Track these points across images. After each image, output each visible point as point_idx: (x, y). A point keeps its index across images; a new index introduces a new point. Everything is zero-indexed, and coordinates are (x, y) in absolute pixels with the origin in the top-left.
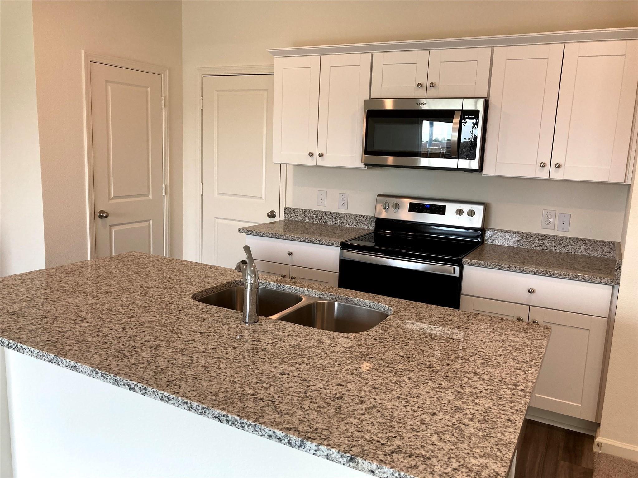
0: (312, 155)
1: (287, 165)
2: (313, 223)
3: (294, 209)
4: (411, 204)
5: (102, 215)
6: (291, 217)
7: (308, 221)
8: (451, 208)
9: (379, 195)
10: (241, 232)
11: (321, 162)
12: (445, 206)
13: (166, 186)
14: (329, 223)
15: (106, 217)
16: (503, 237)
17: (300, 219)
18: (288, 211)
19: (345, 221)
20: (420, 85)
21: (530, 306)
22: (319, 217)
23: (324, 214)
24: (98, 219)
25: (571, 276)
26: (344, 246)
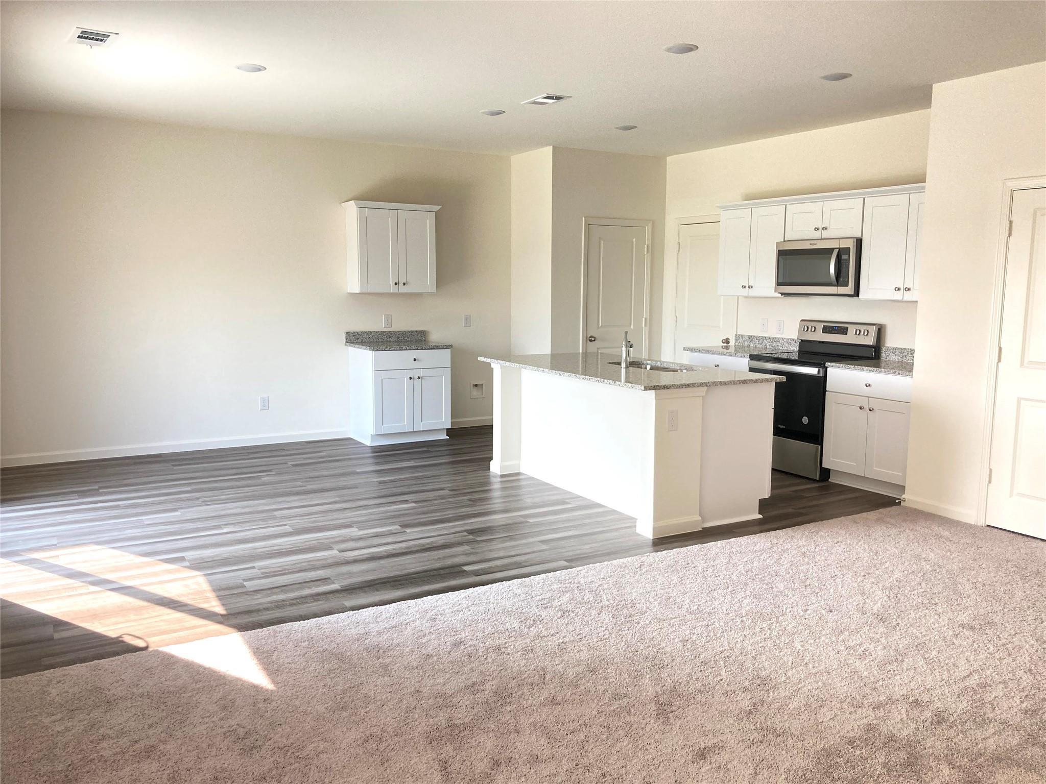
0: (745, 287)
1: (738, 297)
2: (756, 347)
3: (742, 336)
4: (824, 326)
5: (592, 339)
6: (740, 342)
7: (752, 345)
8: (852, 330)
9: (802, 320)
10: (685, 350)
11: (752, 293)
12: (848, 327)
13: (646, 319)
14: (768, 347)
15: (594, 340)
16: (894, 353)
17: (746, 343)
18: (738, 337)
19: (780, 345)
20: (817, 229)
21: (869, 397)
22: (760, 342)
23: (764, 338)
24: (588, 342)
25: (891, 372)
26: (753, 357)
